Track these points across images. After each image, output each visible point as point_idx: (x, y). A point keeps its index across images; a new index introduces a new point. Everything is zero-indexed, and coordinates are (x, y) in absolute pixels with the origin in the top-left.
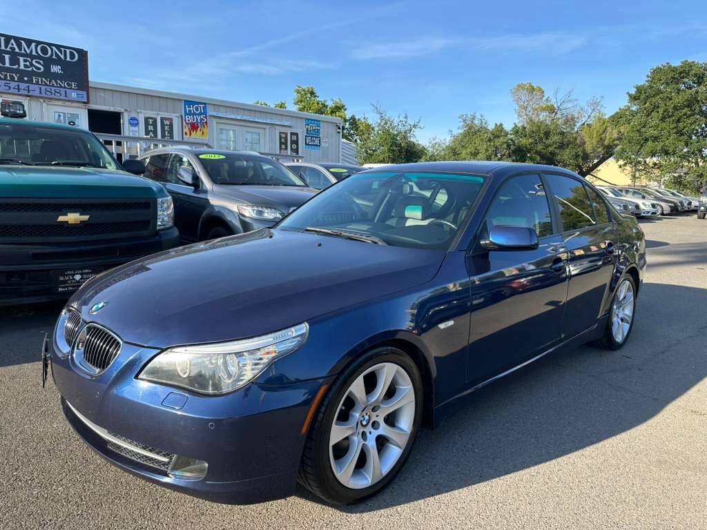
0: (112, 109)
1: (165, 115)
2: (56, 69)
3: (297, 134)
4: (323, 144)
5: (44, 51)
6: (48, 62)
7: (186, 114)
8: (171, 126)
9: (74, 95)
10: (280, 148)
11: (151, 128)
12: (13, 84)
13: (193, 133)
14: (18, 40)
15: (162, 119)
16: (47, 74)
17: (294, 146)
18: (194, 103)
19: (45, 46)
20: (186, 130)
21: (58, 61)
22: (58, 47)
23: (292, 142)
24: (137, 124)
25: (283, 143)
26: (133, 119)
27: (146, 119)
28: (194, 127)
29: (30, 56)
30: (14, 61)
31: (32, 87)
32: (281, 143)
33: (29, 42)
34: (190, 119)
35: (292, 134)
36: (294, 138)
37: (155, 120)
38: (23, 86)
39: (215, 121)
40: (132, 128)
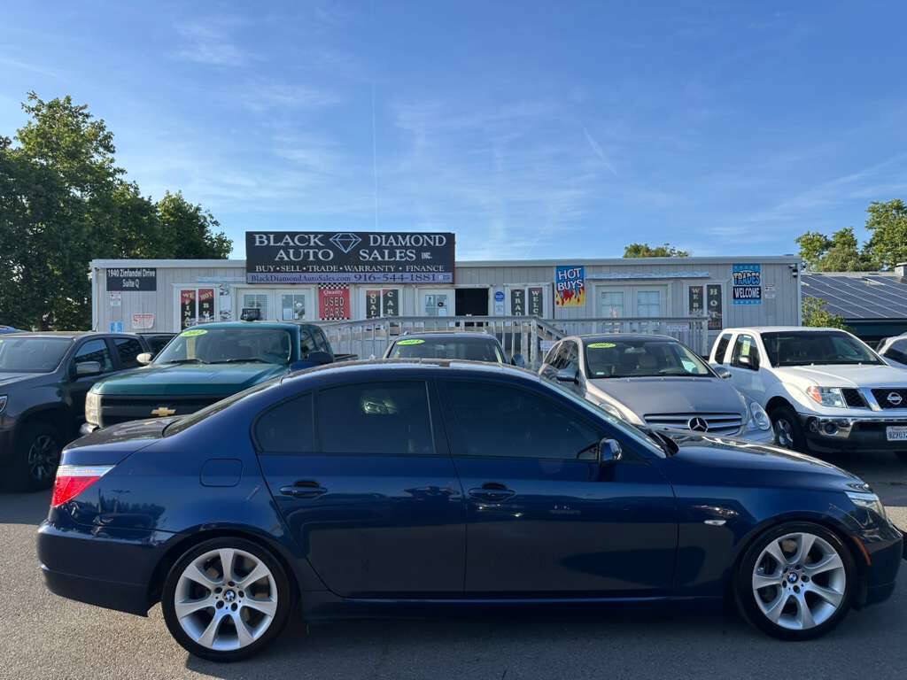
0: (478, 286)
1: (533, 285)
2: (426, 256)
3: (718, 287)
4: (765, 296)
5: (417, 241)
6: (419, 250)
7: (558, 281)
8: (540, 296)
9: (440, 277)
10: (691, 307)
11: (518, 301)
12: (390, 275)
13: (566, 302)
14: (395, 235)
15: (530, 290)
16: (420, 262)
17: (714, 303)
18: (567, 268)
19: (416, 236)
20: (558, 299)
21: (429, 248)
22: (429, 235)
23: (710, 298)
24: (503, 299)
25: (695, 299)
26: (498, 294)
27: (513, 293)
28: (567, 295)
29: (406, 248)
30: (392, 254)
31: (405, 275)
32: (692, 301)
33: (404, 235)
34: (562, 286)
35: (709, 287)
36: (714, 292)
37: (523, 292)
38: (398, 275)
39: (594, 285)
40: (497, 303)
